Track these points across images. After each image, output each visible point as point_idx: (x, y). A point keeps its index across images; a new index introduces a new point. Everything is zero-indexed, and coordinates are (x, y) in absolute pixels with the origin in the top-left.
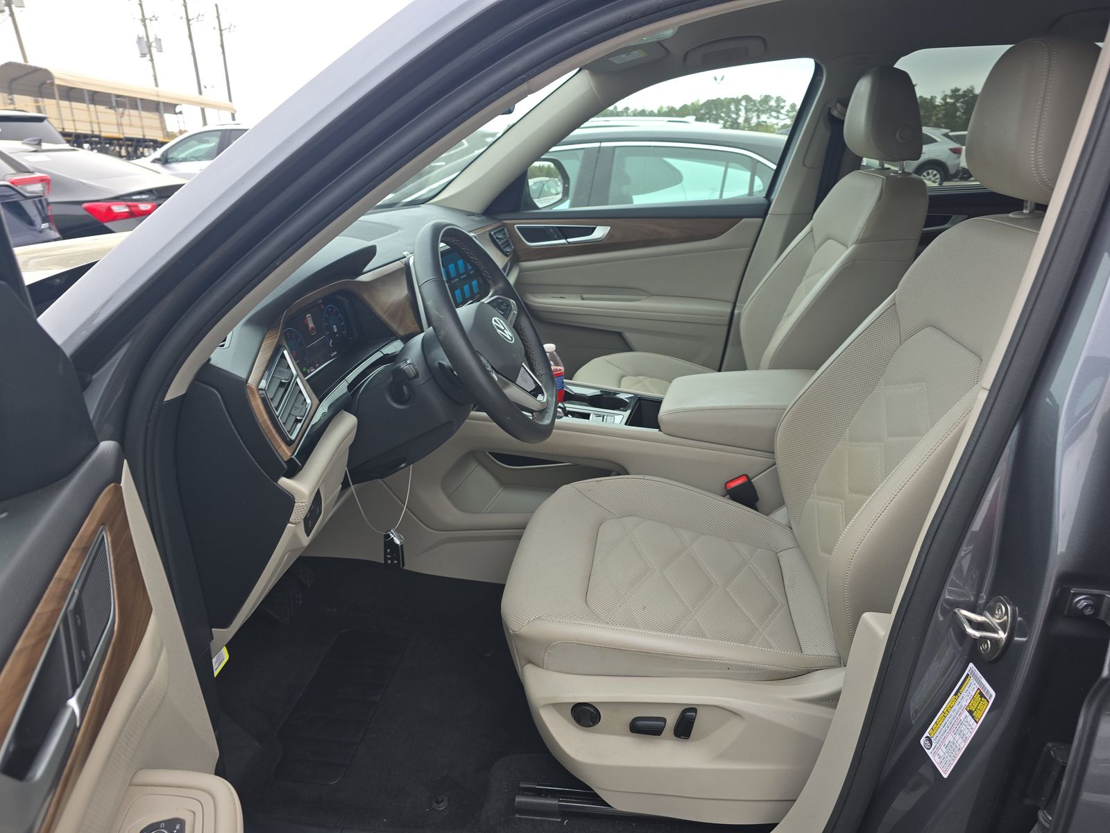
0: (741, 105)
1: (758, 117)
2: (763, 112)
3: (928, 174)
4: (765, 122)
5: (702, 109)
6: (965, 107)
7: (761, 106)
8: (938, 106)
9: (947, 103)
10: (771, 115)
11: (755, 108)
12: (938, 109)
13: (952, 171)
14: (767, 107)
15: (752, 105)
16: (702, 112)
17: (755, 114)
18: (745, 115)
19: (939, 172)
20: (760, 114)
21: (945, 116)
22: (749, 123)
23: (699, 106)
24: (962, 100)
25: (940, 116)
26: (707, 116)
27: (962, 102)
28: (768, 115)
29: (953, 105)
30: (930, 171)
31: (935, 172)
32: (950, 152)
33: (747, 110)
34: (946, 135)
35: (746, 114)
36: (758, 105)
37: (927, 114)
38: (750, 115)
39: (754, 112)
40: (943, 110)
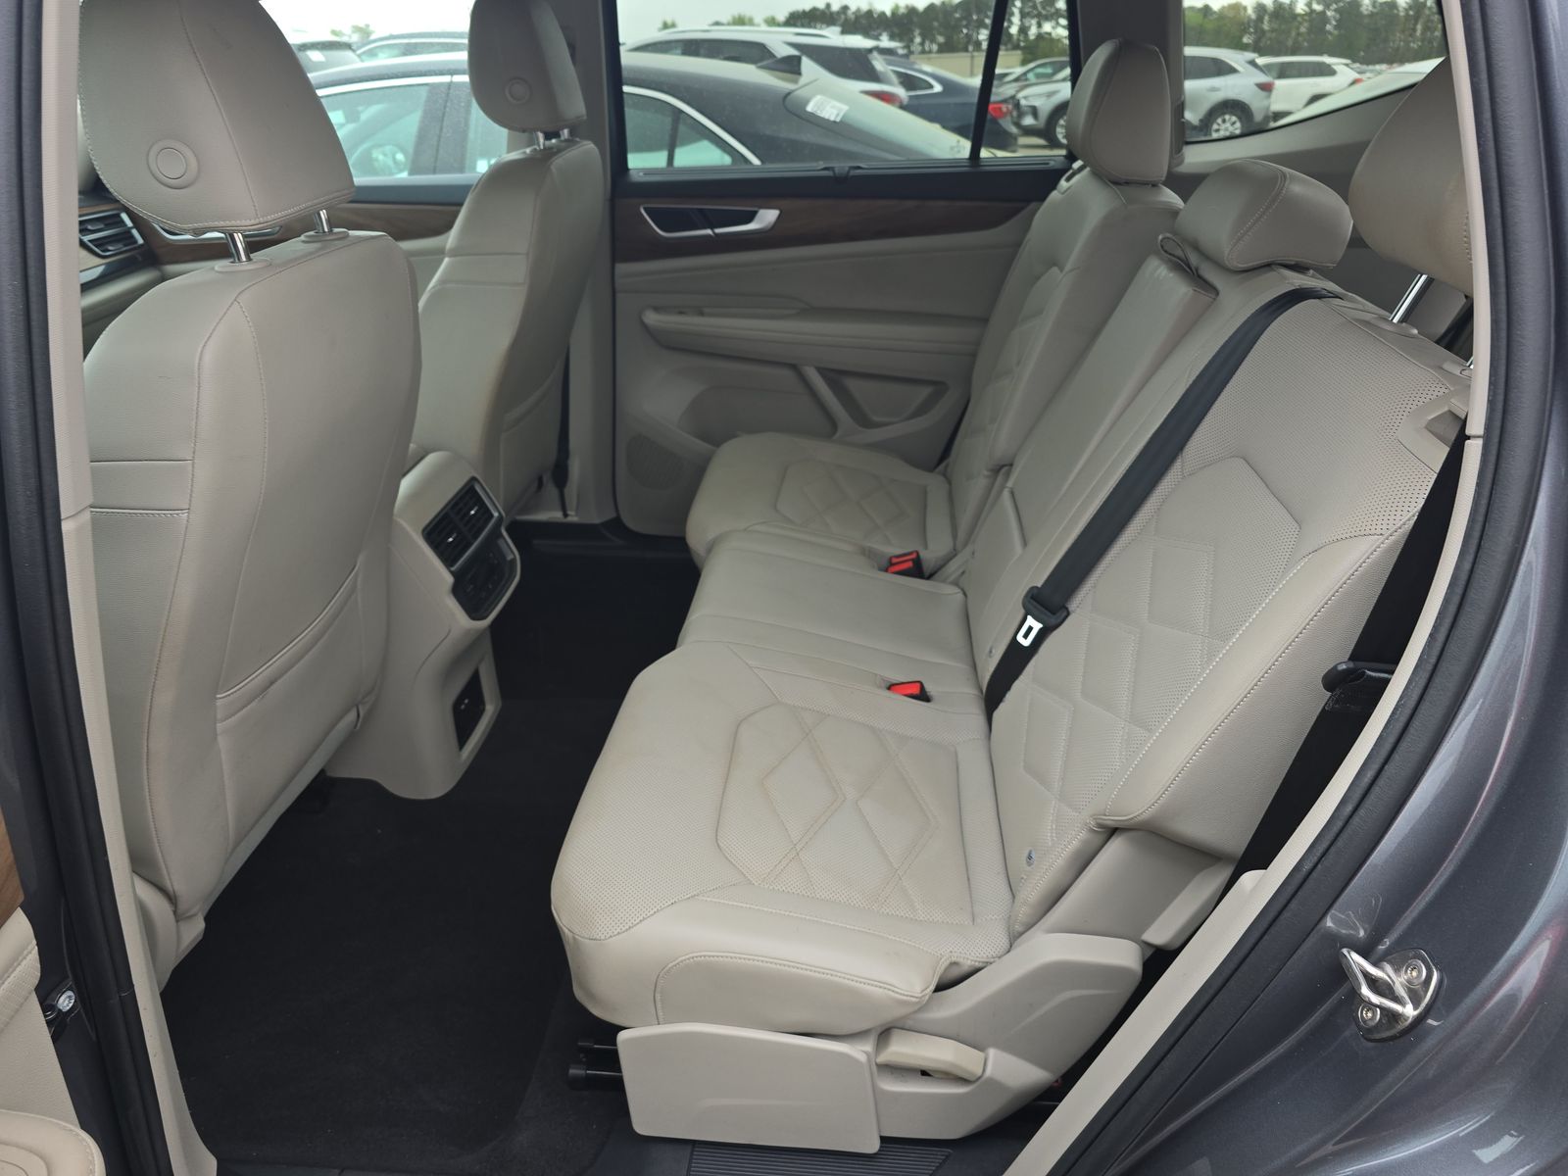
0: (1014, 6)
1: (1039, 25)
2: (1047, 18)
3: (1224, 121)
4: (1050, 34)
5: (956, 11)
6: (1338, 16)
7: (1044, 8)
8: (1299, 15)
9: (1312, 11)
10: (1058, 23)
11: (1035, 12)
12: (1299, 19)
13: (1258, 117)
14: (1053, 10)
15: (1031, 7)
16: (957, 15)
17: (1034, 22)
18: (1019, 23)
19: (1240, 118)
20: (1042, 22)
21: (1310, 30)
22: (1026, 34)
23: (952, 6)
24: (1334, 6)
25: (1303, 30)
26: (964, 23)
27: (1335, 10)
28: (1053, 23)
29: (1323, 13)
30: (1227, 117)
31: (1234, 118)
32: (1257, 89)
33: (1023, 15)
34: (1252, 63)
35: (1021, 20)
36: (1040, 8)
37: (1283, 27)
38: (1027, 22)
39: (1033, 17)
40: (1306, 20)
